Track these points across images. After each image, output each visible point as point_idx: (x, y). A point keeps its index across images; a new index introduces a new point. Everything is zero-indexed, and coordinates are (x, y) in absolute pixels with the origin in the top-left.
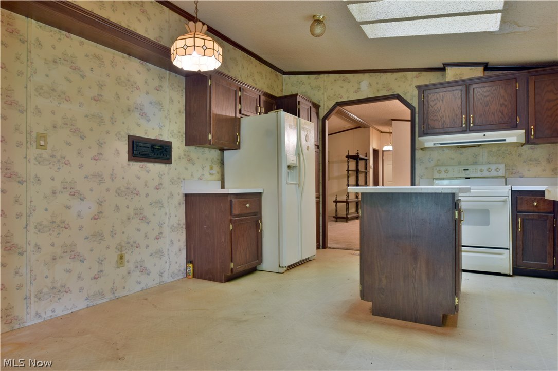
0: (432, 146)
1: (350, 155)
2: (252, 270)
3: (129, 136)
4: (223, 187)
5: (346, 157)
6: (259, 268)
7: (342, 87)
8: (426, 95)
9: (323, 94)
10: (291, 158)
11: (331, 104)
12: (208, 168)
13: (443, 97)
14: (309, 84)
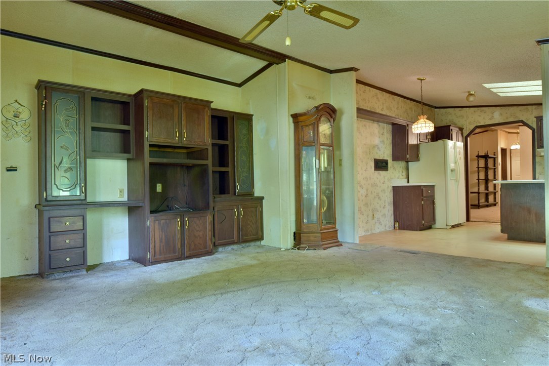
1: (480, 155)
2: (430, 228)
3: (375, 159)
4: (408, 182)
5: (476, 156)
6: (433, 227)
7: (480, 116)
8: (542, 122)
9: (466, 121)
10: (452, 166)
11: (472, 127)
12: (401, 172)
14: (455, 114)
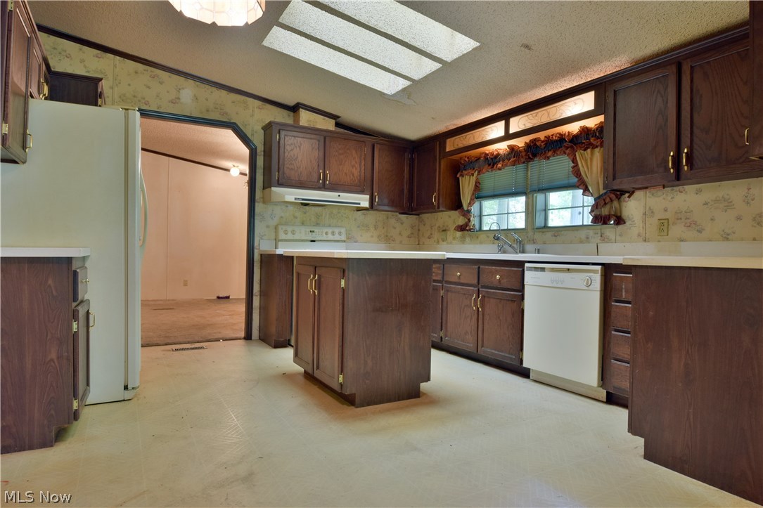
0: (293, 200)
8: (282, 136)
9: (111, 88)
13: (301, 144)
